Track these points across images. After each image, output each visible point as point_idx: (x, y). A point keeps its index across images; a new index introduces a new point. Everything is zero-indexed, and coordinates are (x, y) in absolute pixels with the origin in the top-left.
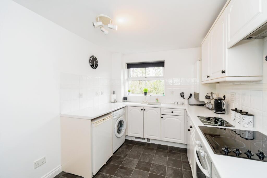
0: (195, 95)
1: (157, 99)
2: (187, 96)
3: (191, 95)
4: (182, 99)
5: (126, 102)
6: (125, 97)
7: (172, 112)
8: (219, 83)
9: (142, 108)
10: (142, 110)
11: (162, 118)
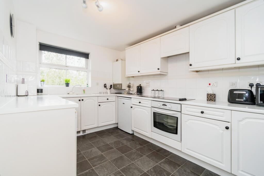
0: (114, 86)
1: (84, 90)
2: (108, 86)
3: (111, 86)
4: (105, 89)
5: (41, 95)
6: (39, 88)
7: (108, 99)
8: (133, 77)
9: (80, 99)
10: (80, 100)
11: (100, 105)
